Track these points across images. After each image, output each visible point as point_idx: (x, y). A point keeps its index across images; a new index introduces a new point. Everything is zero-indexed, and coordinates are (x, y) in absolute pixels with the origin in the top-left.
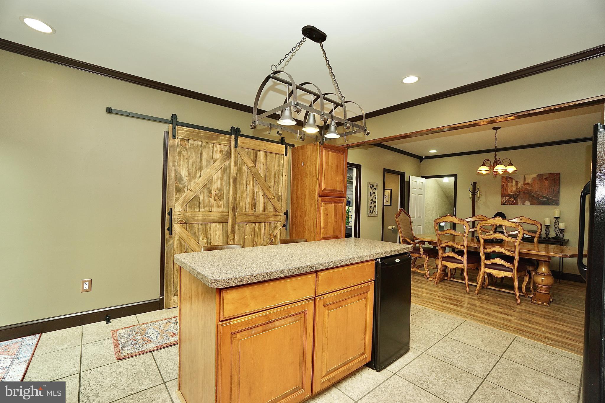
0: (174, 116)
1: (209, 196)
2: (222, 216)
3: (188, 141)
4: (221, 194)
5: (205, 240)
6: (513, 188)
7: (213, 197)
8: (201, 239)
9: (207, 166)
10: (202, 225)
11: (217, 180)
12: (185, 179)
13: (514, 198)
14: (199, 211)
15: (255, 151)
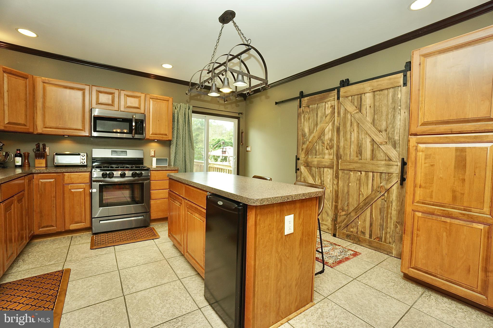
0: (302, 93)
1: (322, 146)
2: (331, 163)
3: (309, 106)
4: (332, 144)
5: (320, 181)
7: (325, 147)
8: (317, 180)
9: (321, 121)
10: (317, 169)
11: (329, 132)
12: (307, 135)
14: (316, 158)
15: (359, 96)
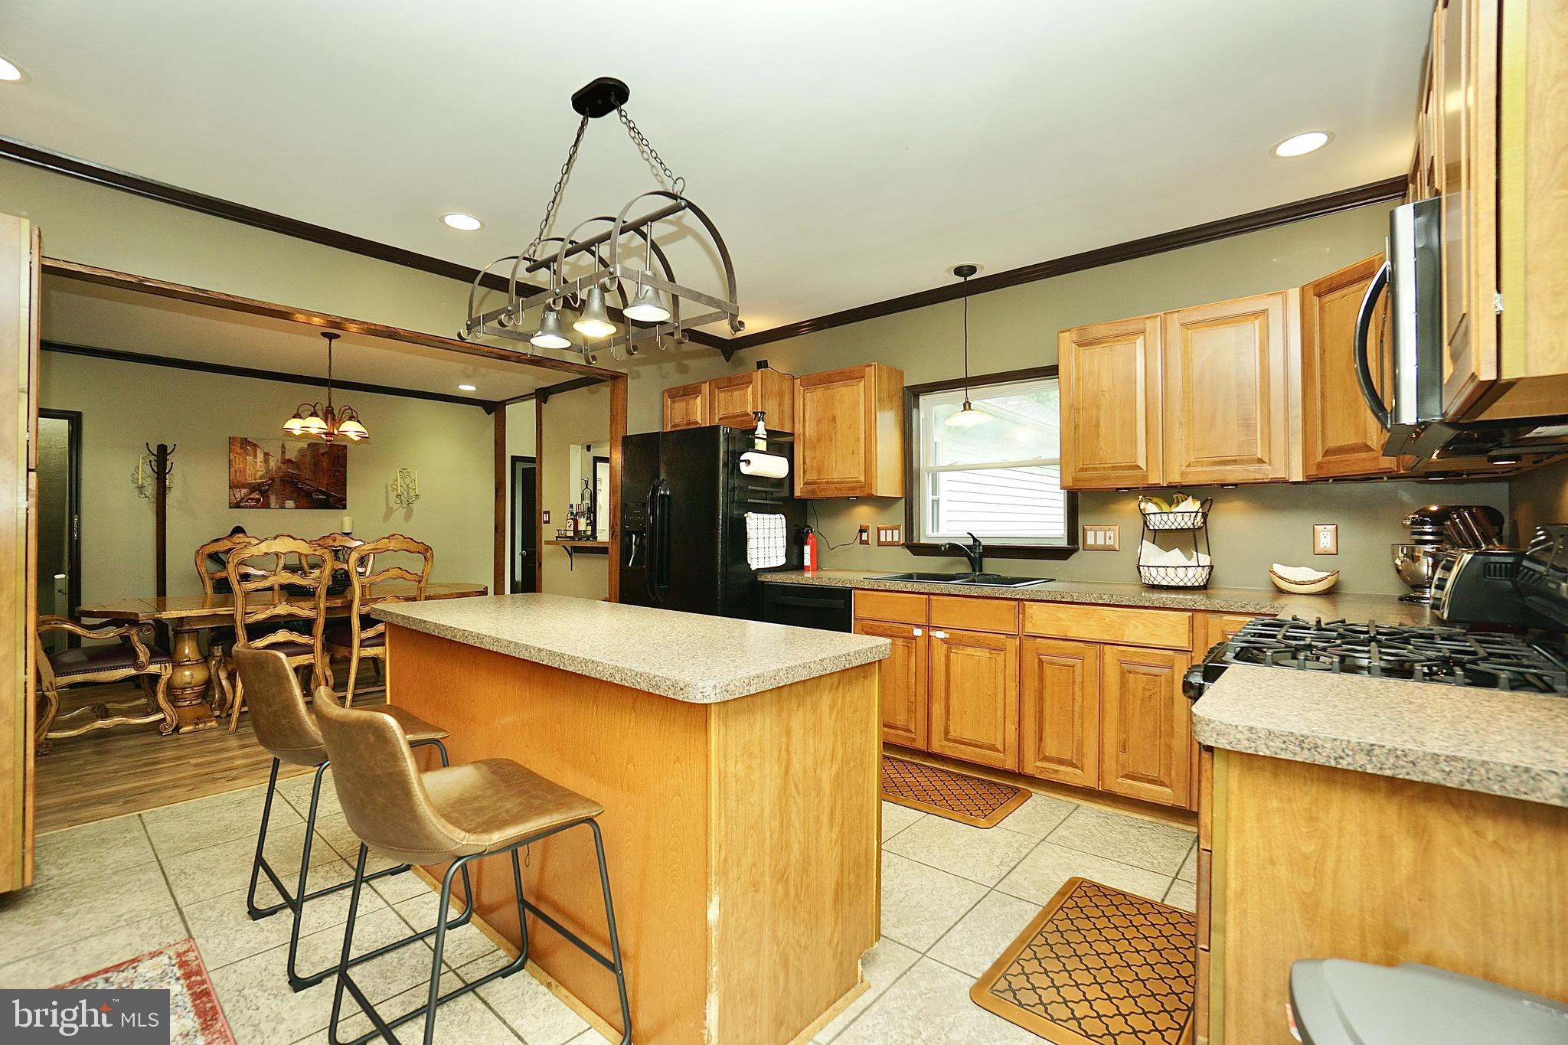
6: (258, 468)
13: (262, 493)
